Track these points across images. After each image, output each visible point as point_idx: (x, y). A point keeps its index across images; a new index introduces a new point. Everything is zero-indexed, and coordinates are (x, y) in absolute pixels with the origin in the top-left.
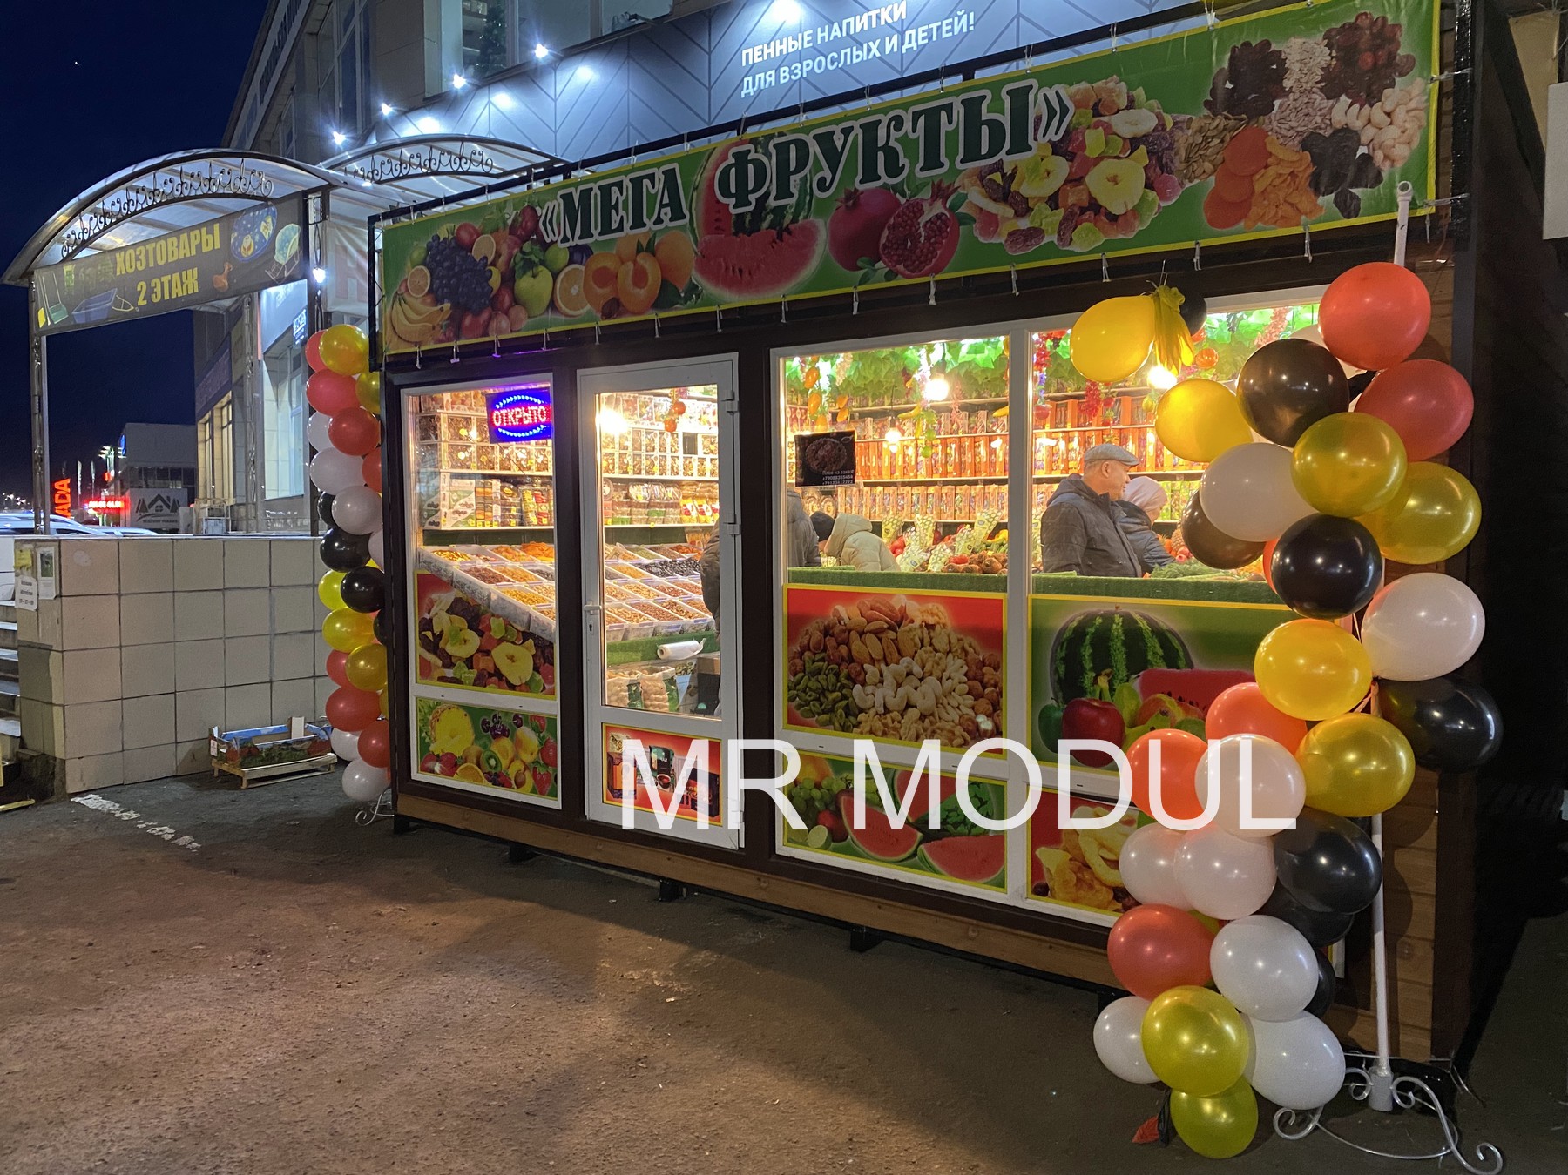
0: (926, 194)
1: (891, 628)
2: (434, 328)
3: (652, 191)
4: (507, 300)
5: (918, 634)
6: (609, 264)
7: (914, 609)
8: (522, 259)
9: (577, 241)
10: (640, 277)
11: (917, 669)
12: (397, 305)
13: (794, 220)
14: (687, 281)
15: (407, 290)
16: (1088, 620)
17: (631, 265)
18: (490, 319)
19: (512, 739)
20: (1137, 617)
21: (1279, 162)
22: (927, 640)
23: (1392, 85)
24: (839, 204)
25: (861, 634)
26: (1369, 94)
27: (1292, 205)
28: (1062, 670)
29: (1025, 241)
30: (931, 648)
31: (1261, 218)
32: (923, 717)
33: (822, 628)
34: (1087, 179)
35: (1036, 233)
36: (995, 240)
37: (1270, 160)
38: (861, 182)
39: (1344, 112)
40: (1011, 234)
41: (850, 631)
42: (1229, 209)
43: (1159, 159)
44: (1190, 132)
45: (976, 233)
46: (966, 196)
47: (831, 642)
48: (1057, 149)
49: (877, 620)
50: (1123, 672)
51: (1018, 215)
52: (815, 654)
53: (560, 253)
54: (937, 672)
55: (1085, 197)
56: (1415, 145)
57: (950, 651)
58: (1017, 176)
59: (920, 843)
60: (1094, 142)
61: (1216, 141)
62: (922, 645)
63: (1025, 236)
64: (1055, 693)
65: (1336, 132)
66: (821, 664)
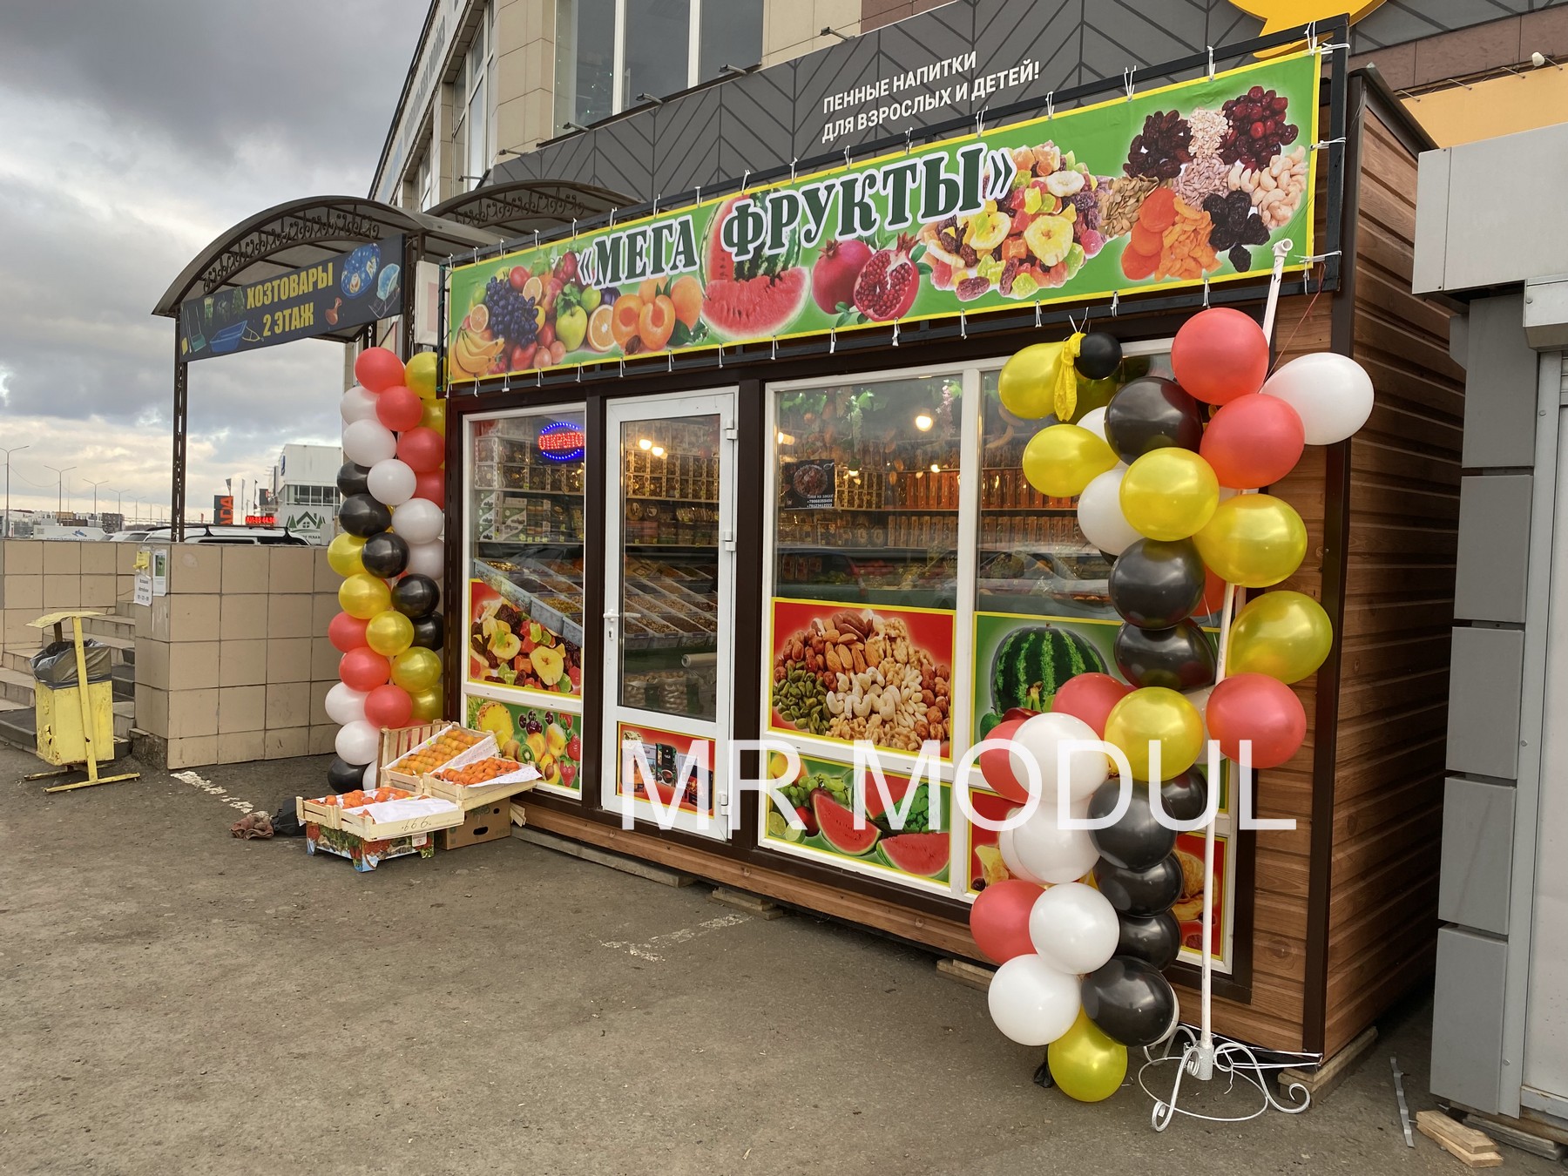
0: (892, 246)
1: (860, 640)
2: (490, 360)
3: (670, 240)
4: (549, 336)
5: (882, 645)
6: (633, 304)
7: (879, 623)
8: (564, 299)
9: (608, 284)
10: (658, 317)
11: (880, 678)
12: (461, 339)
13: (784, 268)
14: (696, 321)
15: (469, 326)
16: (1023, 636)
17: (650, 306)
18: (536, 352)
19: (544, 734)
20: (1064, 634)
21: (1185, 220)
22: (889, 652)
23: (1278, 152)
24: (821, 253)
25: (835, 645)
26: (1259, 161)
27: (1195, 259)
28: (1000, 681)
29: (973, 289)
30: (892, 659)
31: (1168, 270)
32: (884, 723)
33: (802, 638)
34: (1026, 234)
35: (981, 282)
36: (948, 289)
37: (1177, 218)
38: (840, 234)
39: (1238, 176)
40: (962, 283)
41: (825, 642)
42: (1142, 262)
43: (1085, 216)
44: (1111, 192)
45: (933, 282)
46: (925, 247)
47: (809, 652)
48: (1002, 206)
49: (849, 632)
50: (1051, 685)
51: (968, 265)
52: (796, 662)
53: (594, 295)
54: (897, 682)
55: (1023, 250)
56: (1297, 207)
57: (908, 662)
58: (968, 230)
59: (879, 839)
60: (1032, 199)
61: (1132, 201)
62: (885, 656)
63: (974, 285)
64: (994, 703)
65: (1232, 193)
66: (801, 671)
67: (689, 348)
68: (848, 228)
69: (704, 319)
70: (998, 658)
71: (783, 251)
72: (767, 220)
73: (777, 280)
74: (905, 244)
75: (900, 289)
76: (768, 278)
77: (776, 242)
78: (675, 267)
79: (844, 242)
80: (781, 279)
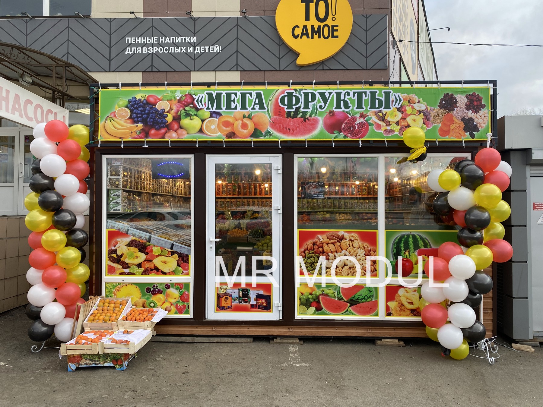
0: (358, 115)
1: (338, 242)
2: (132, 133)
3: (251, 98)
4: (176, 126)
5: (348, 243)
6: (230, 120)
7: (346, 235)
8: (185, 112)
9: (214, 110)
10: (244, 126)
11: (347, 254)
12: (108, 121)
13: (310, 116)
14: (266, 130)
15: (115, 116)
16: (402, 236)
17: (241, 122)
18: (166, 132)
19: (164, 294)
20: (416, 235)
21: (456, 123)
22: (351, 244)
23: (481, 110)
24: (327, 114)
25: (327, 244)
26: (476, 111)
27: (459, 134)
28: (395, 251)
29: (389, 133)
30: (353, 247)
31: (452, 136)
32: (350, 268)
33: (312, 243)
34: (407, 119)
35: (392, 131)
36: (380, 131)
37: (454, 122)
38: (335, 108)
39: (470, 114)
40: (385, 130)
41: (323, 243)
42: (444, 132)
43: (427, 117)
44: (434, 112)
45: (374, 129)
46: (371, 118)
47: (316, 247)
48: (398, 110)
49: (333, 239)
50: (412, 250)
51: (387, 125)
52: (310, 251)
53: (206, 113)
54: (355, 254)
55: (406, 124)
56: (486, 124)
57: (359, 248)
58: (387, 115)
59: (349, 307)
60: (409, 110)
61: (441, 115)
62: (350, 246)
63: (389, 131)
64: (393, 257)
65: (469, 118)
66: (312, 254)
67: (262, 139)
68: (338, 107)
69: (270, 129)
70: (394, 244)
71: (310, 110)
72: (302, 99)
73: (307, 120)
74: (362, 116)
75: (361, 129)
76: (303, 119)
77: (306, 106)
78: (253, 108)
79: (337, 111)
80: (309, 120)
